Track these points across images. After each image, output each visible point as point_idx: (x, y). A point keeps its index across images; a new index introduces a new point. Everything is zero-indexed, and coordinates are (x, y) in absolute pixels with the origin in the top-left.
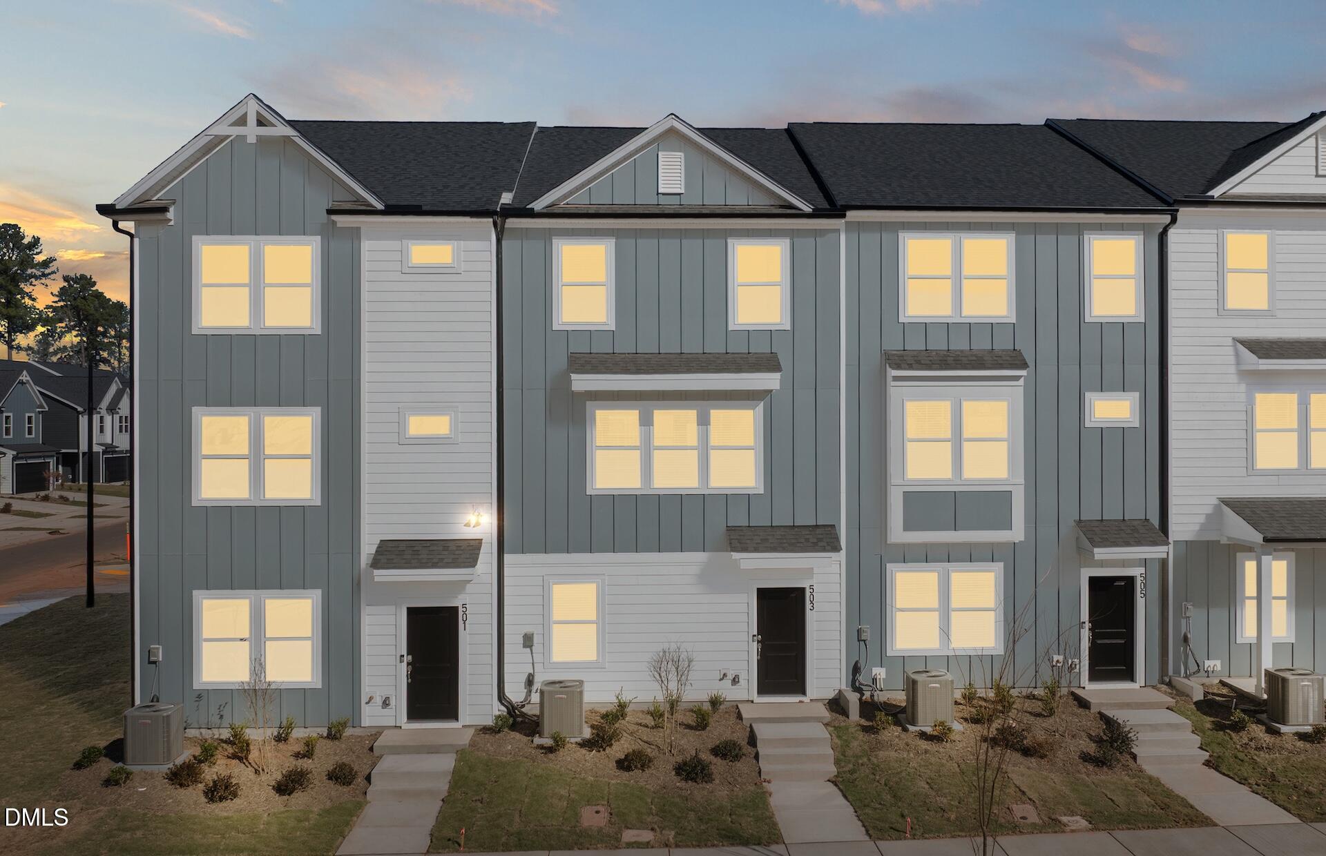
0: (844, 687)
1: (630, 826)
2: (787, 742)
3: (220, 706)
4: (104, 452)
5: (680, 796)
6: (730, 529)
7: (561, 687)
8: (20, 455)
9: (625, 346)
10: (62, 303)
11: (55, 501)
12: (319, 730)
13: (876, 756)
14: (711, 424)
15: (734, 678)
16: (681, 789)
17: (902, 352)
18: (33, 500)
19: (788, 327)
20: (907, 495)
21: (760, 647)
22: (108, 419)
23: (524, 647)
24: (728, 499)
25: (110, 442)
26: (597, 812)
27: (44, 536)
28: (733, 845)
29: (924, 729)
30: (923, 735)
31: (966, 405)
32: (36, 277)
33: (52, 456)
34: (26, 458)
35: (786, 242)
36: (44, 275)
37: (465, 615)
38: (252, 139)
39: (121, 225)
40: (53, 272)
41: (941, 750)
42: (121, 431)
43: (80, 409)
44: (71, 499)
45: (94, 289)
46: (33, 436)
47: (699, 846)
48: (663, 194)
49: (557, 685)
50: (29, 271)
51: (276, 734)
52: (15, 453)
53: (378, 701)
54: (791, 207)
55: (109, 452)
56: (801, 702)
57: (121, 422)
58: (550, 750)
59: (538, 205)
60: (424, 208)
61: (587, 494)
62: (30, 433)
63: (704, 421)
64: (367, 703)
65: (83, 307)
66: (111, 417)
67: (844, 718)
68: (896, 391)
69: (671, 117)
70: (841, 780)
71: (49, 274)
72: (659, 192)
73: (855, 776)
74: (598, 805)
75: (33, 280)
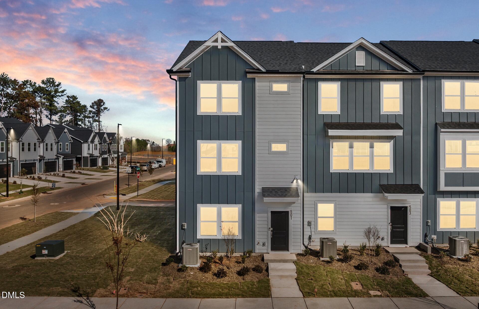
0: (421, 242)
1: (370, 289)
2: (410, 261)
3: (206, 245)
4: (90, 157)
5: (381, 279)
6: (380, 185)
7: (328, 240)
8: (65, 157)
9: (343, 121)
10: (66, 105)
11: (77, 173)
12: (240, 253)
13: (444, 267)
14: (374, 148)
15: (382, 238)
16: (380, 277)
17: (443, 123)
18: (70, 173)
19: (402, 113)
20: (446, 174)
21: (391, 227)
22: (91, 145)
23: (308, 226)
24: (380, 175)
25: (92, 153)
26: (357, 284)
27: (80, 185)
28: (412, 297)
29: (459, 257)
30: (459, 259)
31: (468, 142)
32: (60, 96)
33: (74, 158)
34: (67, 158)
35: (401, 83)
36: (62, 95)
37: (291, 214)
38: (220, 47)
39: (172, 77)
40: (65, 95)
41: (469, 265)
42: (95, 149)
43: (82, 142)
44: (82, 173)
45: (77, 100)
46: (68, 151)
47: (400, 297)
48: (357, 66)
49: (326, 239)
50: (57, 94)
51: (225, 255)
52: (63, 156)
53: (261, 244)
54: (404, 70)
55: (91, 157)
56: (406, 247)
57: (95, 146)
58: (328, 262)
59: (315, 70)
60: (280, 71)
61: (330, 172)
62: (67, 150)
63: (372, 147)
64: (257, 244)
65: (74, 107)
66: (92, 144)
67: (425, 253)
68: (442, 136)
69: (362, 39)
70: (434, 275)
71: (64, 95)
72: (356, 65)
73: (439, 273)
74: (356, 282)
75: (58, 97)
